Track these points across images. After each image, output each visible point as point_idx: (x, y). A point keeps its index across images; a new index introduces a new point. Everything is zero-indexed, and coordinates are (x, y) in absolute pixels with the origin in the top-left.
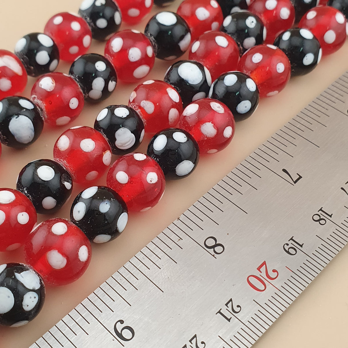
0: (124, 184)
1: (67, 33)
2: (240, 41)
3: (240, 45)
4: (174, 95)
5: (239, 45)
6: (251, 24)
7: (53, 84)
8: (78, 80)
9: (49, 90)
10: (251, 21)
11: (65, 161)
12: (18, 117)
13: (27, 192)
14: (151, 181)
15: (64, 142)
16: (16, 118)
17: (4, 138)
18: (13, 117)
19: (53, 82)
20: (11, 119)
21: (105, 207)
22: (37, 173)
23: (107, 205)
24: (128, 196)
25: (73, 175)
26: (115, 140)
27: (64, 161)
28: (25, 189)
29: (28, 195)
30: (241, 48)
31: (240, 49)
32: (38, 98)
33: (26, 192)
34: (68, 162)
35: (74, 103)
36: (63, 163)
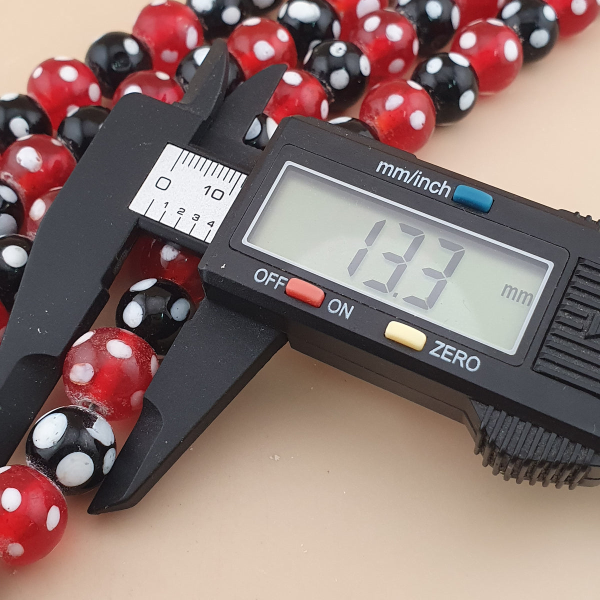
1: (67, 89)
2: (325, 80)
3: (327, 84)
5: (324, 85)
6: (338, 52)
7: (38, 160)
8: (71, 148)
9: (32, 171)
10: (339, 48)
19: (38, 157)
30: (329, 88)
31: (328, 90)
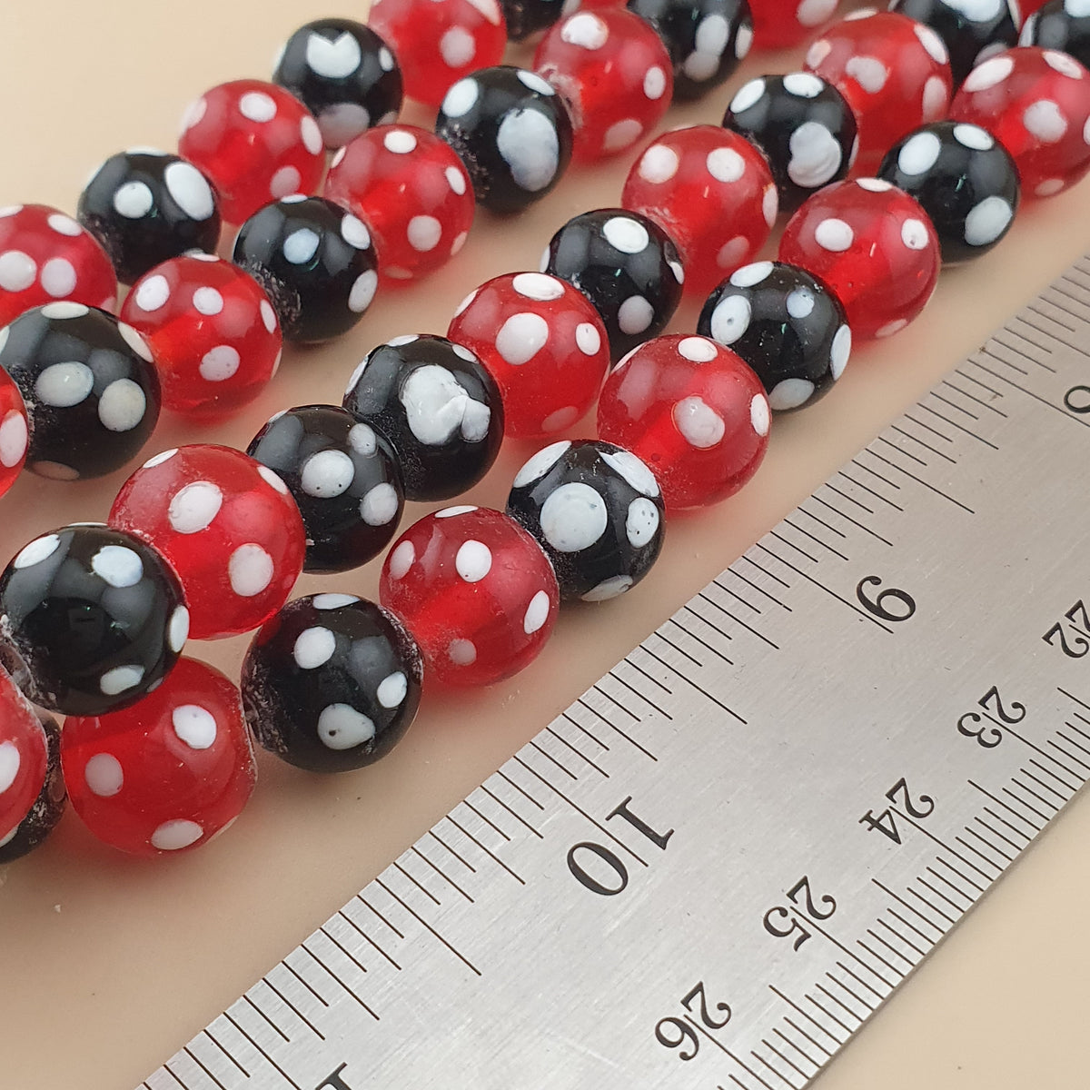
0: (841, 252)
4: (933, 44)
7: (600, 30)
9: (591, 47)
11: (666, 211)
12: (522, 111)
13: (581, 286)
14: (912, 243)
15: (660, 163)
16: (518, 115)
17: (480, 172)
18: (509, 113)
19: (600, 26)
20: (503, 120)
21: (801, 305)
22: (604, 234)
23: (807, 298)
24: (850, 285)
25: (684, 250)
26: (789, 156)
27: (662, 210)
28: (574, 278)
29: (584, 293)
32: (561, 71)
33: (577, 286)
34: (675, 212)
35: (655, 82)
36: (661, 216)
